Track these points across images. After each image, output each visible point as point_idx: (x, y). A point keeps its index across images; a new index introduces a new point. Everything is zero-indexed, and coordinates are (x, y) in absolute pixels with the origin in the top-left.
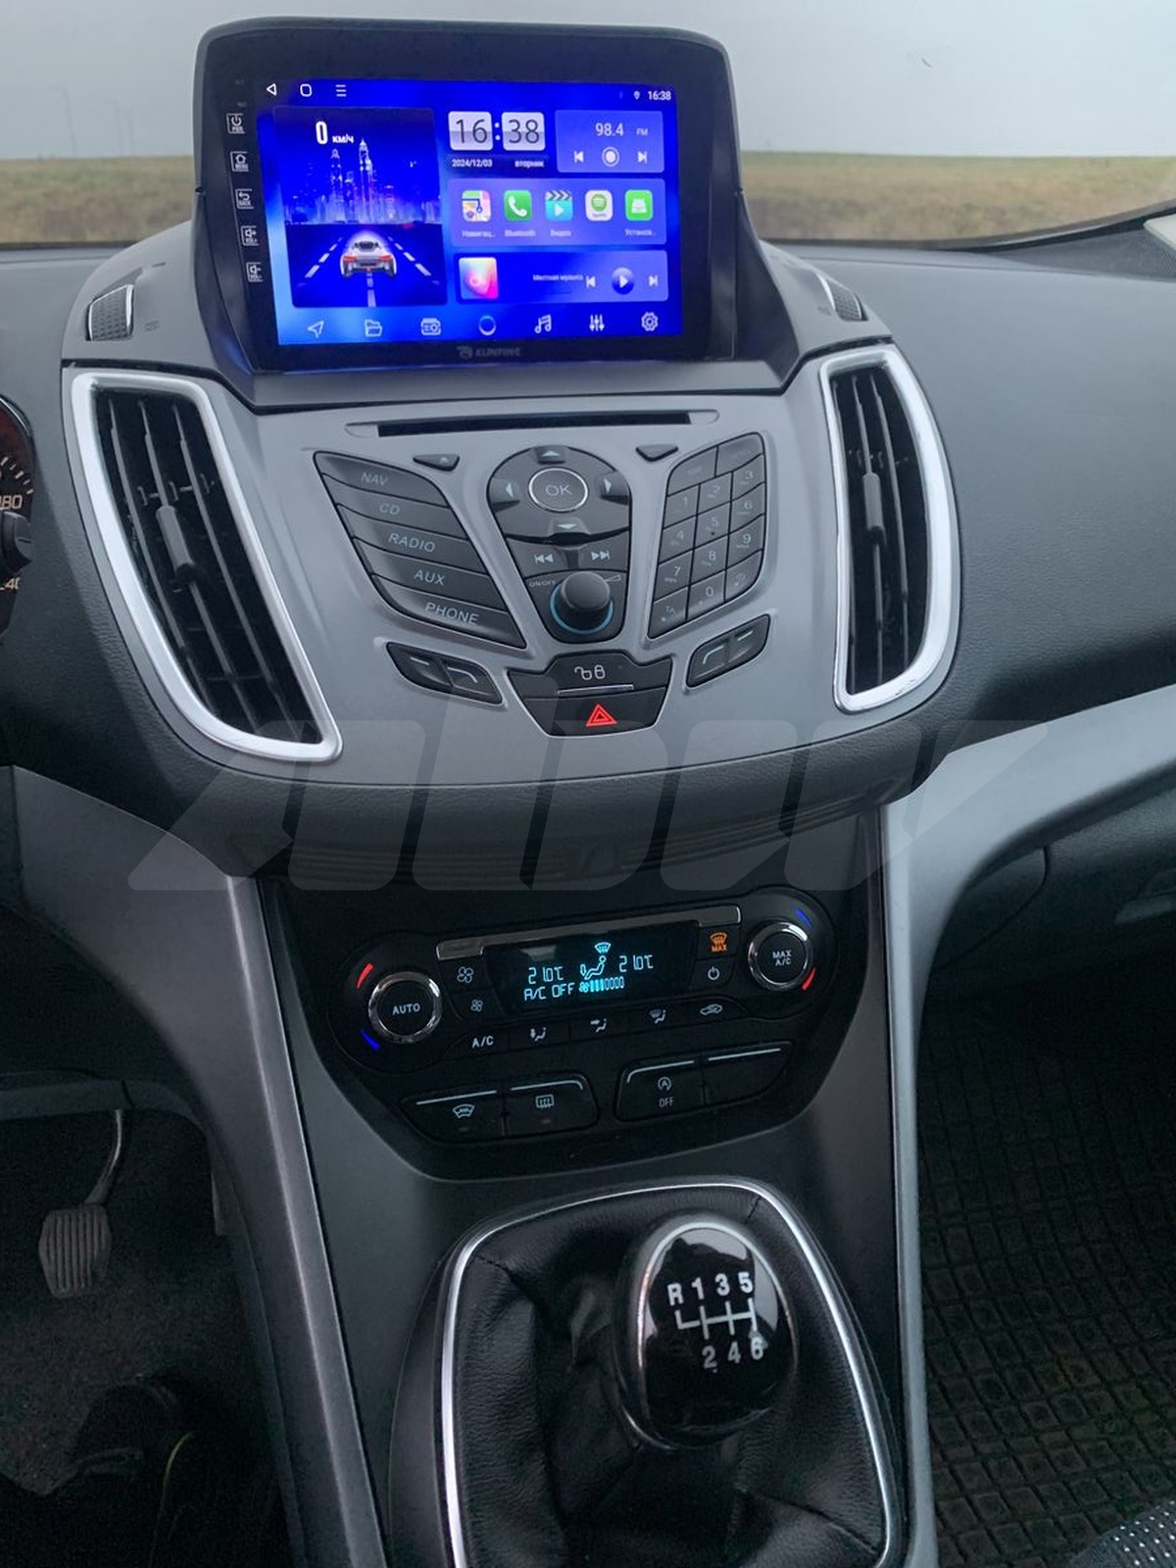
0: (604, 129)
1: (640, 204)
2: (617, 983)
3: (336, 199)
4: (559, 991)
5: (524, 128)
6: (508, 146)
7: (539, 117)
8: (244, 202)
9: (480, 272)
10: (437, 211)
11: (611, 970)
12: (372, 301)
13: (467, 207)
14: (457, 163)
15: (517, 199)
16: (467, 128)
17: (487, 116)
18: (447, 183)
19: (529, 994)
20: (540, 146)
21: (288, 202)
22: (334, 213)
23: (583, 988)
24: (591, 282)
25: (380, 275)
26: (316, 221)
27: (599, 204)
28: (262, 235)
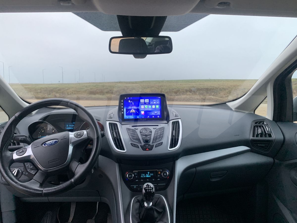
0: (154, 100)
1: (157, 106)
2: (150, 176)
3: (130, 107)
4: (144, 177)
5: (147, 101)
6: (145, 102)
7: (148, 100)
8: (122, 107)
9: (143, 112)
10: (139, 107)
11: (149, 175)
12: (133, 115)
13: (142, 107)
14: (141, 103)
15: (146, 106)
16: (142, 101)
17: (144, 100)
18: (140, 105)
19: (141, 177)
20: (148, 102)
21: (126, 107)
22: (130, 108)
23: (147, 176)
24: (153, 113)
25: (134, 113)
26: (128, 108)
27: (154, 107)
28: (124, 110)
